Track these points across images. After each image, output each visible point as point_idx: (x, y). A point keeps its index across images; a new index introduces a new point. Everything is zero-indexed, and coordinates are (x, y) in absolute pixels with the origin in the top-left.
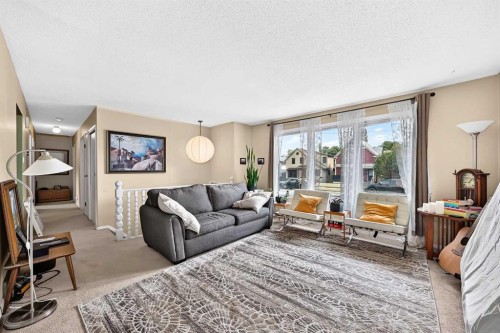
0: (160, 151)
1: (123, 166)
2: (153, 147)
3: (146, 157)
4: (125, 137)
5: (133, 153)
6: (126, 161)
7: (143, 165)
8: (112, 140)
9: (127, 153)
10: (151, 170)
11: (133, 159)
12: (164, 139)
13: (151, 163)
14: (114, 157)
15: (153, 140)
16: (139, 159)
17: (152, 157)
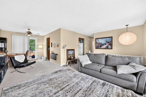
0: (110, 42)
1: (99, 47)
2: (108, 41)
3: (105, 44)
4: (100, 39)
5: (101, 43)
6: (100, 46)
7: (105, 46)
8: (97, 40)
9: (100, 43)
10: (107, 48)
11: (101, 45)
12: (112, 37)
13: (107, 46)
14: (97, 45)
15: (108, 39)
16: (103, 45)
17: (107, 44)
